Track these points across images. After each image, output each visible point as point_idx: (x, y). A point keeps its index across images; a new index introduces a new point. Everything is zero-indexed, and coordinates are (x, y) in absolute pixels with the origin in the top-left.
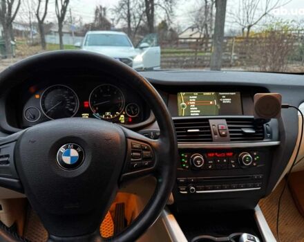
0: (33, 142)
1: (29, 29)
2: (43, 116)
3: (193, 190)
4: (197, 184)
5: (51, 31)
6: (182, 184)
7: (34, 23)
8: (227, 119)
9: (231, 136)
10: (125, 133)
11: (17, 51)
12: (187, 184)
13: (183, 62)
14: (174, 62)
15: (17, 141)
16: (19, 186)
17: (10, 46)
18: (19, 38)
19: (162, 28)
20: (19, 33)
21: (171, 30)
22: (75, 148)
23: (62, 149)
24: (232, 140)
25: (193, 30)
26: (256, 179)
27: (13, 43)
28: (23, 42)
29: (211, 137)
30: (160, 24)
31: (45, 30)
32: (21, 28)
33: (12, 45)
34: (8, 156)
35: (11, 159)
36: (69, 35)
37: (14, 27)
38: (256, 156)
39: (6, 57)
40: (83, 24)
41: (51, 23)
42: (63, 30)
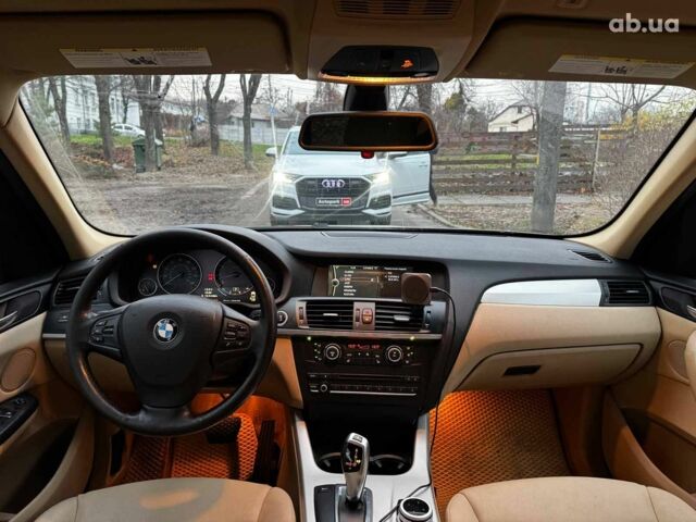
0: (134, 315)
1: (190, 113)
2: (159, 288)
3: (324, 388)
4: (332, 381)
5: (231, 117)
6: (313, 380)
7: (200, 102)
8: (377, 303)
9: (377, 324)
10: (224, 312)
11: (165, 157)
12: (319, 380)
13: (487, 180)
14: (465, 180)
15: (122, 313)
16: (119, 355)
17: (153, 148)
18: (171, 131)
19: (453, 108)
20: (171, 121)
21: (472, 111)
22: (171, 323)
23: (159, 324)
24: (376, 329)
25: (520, 112)
26: (409, 382)
27: (158, 142)
28: (178, 139)
29: (351, 324)
30: (447, 100)
31: (219, 116)
32: (175, 112)
33: (157, 146)
34: (112, 327)
35: (115, 330)
36: (265, 124)
37: (165, 109)
38: (409, 352)
39: (144, 170)
40: (294, 102)
41: (232, 102)
42: (253, 116)
